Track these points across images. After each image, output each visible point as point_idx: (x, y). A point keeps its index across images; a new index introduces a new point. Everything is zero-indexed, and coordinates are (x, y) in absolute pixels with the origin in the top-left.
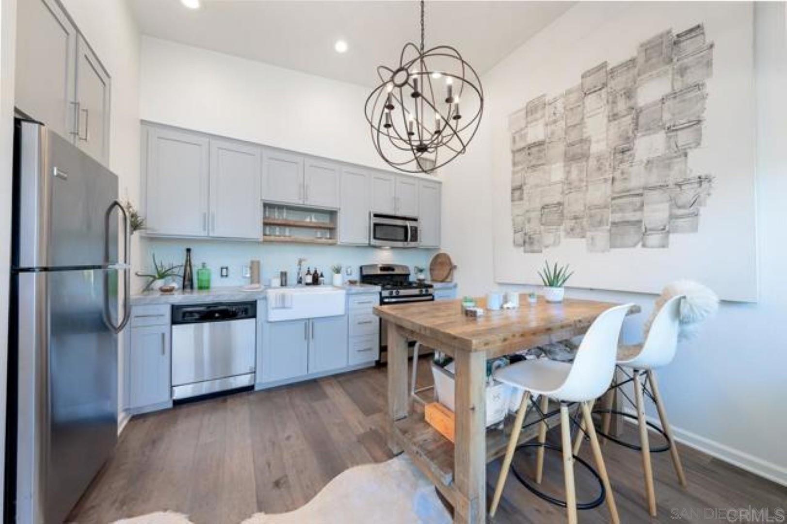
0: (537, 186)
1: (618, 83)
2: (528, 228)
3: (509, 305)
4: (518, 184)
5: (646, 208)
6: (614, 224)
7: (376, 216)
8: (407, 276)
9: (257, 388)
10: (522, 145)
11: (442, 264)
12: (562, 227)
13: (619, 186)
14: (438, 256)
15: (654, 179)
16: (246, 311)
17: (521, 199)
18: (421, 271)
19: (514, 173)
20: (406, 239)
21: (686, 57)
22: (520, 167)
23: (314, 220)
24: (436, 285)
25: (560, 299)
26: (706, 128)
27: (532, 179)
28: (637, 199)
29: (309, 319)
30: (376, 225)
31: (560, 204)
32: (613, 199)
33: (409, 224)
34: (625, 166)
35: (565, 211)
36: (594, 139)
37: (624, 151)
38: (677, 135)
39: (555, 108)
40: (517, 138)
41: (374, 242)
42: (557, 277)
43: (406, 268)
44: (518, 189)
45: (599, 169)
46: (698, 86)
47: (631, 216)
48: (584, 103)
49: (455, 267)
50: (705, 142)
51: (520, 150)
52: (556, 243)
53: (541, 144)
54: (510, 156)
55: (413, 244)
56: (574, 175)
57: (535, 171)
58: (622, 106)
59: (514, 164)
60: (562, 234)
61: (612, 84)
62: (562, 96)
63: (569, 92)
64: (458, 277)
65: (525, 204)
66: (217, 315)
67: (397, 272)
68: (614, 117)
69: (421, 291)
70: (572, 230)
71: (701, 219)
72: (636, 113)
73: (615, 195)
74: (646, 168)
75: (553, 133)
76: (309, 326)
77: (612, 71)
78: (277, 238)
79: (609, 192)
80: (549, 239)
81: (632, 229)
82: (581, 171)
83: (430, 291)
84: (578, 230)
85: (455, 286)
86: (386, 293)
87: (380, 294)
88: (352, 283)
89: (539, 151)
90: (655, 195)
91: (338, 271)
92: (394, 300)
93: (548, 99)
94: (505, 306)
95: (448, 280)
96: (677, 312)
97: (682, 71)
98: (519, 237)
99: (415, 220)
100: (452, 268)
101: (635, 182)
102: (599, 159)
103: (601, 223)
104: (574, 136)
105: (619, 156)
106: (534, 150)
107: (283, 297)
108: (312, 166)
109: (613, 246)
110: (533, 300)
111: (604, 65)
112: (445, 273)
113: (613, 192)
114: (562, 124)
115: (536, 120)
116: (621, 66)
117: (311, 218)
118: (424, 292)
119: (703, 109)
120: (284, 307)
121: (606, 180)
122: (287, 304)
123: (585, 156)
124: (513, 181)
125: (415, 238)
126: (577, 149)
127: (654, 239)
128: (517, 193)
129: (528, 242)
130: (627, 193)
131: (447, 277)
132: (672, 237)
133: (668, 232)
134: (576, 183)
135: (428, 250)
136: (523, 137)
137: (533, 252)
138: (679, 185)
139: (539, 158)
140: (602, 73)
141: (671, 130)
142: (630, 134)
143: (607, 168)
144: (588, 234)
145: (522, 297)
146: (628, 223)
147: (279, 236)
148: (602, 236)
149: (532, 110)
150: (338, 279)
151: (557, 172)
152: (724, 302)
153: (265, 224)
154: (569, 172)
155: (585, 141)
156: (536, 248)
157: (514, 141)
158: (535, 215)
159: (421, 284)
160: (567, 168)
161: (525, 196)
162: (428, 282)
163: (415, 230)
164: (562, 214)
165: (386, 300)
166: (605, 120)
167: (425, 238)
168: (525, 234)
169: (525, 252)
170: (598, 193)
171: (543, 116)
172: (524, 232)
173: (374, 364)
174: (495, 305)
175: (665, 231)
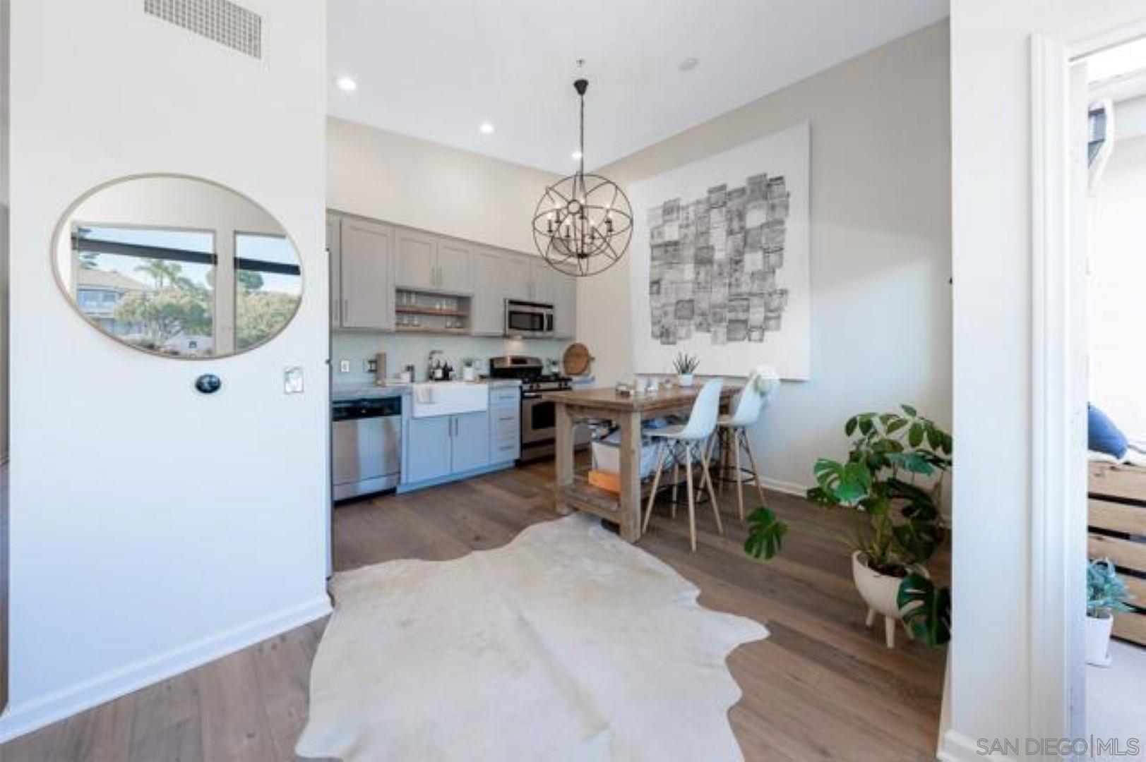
0: (672, 283)
1: (734, 204)
2: (664, 321)
3: (652, 388)
4: (656, 277)
5: (752, 310)
6: (731, 321)
7: (512, 302)
8: (539, 369)
9: (400, 490)
10: (659, 241)
11: (578, 355)
12: (692, 322)
13: (734, 290)
14: (573, 346)
15: (755, 288)
16: (391, 407)
17: (658, 292)
18: (554, 363)
19: (653, 267)
20: (541, 328)
21: (775, 198)
22: (657, 263)
23: (444, 307)
24: (575, 379)
25: (689, 384)
26: (786, 254)
27: (669, 276)
28: (745, 303)
29: (451, 415)
30: (511, 313)
31: (691, 301)
32: (731, 301)
33: (545, 311)
34: (738, 274)
35: (695, 308)
36: (716, 247)
37: (737, 262)
38: (769, 256)
39: (688, 213)
40: (656, 235)
41: (508, 331)
42: (687, 367)
43: (538, 360)
44: (656, 283)
45: (720, 274)
46: (781, 222)
47: (742, 316)
48: (709, 215)
49: (593, 359)
50: (785, 264)
51: (659, 246)
52: (688, 336)
53: (676, 243)
54: (649, 250)
55: (549, 334)
56: (702, 277)
57: (671, 268)
58: (736, 225)
59: (653, 259)
60: (693, 328)
61: (729, 204)
62: (693, 204)
63: (698, 202)
64: (595, 369)
65: (662, 299)
66: (364, 411)
67: (530, 364)
68: (731, 232)
69: (561, 385)
70: (701, 324)
71: (783, 321)
72: (745, 231)
73: (733, 297)
74: (751, 279)
75: (686, 236)
76: (453, 422)
77: (730, 194)
78: (405, 328)
79: (727, 295)
80: (682, 332)
81: (741, 326)
82: (707, 273)
83: (570, 384)
84: (705, 326)
85: (593, 379)
86: (526, 387)
87: (521, 387)
88: (482, 377)
89: (675, 250)
90: (755, 301)
91: (469, 364)
92: (533, 394)
93: (683, 203)
94: (649, 389)
95: (586, 372)
96: (756, 388)
97: (773, 207)
98: (657, 330)
99: (550, 307)
100: (590, 359)
101: (744, 289)
102: (720, 265)
103: (721, 320)
104: (702, 243)
105: (734, 266)
106: (670, 249)
107: (430, 392)
108: (445, 247)
109: (729, 339)
110: (669, 386)
111: (723, 187)
112: (583, 365)
113: (730, 295)
114: (692, 229)
115: (671, 220)
116: (736, 191)
117: (441, 305)
118: (563, 386)
119: (783, 241)
120: (431, 402)
121: (725, 284)
122: (435, 399)
123: (710, 261)
124: (651, 274)
125: (550, 328)
126: (704, 254)
127: (755, 335)
128: (655, 288)
129: (665, 335)
130: (738, 297)
131: (584, 370)
132: (767, 334)
133: (763, 330)
134: (703, 284)
135: (561, 340)
136: (660, 234)
137: (669, 343)
138: (770, 295)
139: (674, 257)
140: (722, 193)
141: (766, 252)
142: (741, 248)
143: (726, 274)
144: (712, 329)
145: (661, 384)
146: (738, 321)
147: (407, 325)
148: (722, 330)
149: (670, 209)
150: (469, 373)
151: (689, 271)
152: (782, 381)
153: (398, 312)
154: (698, 274)
155: (711, 248)
156: (671, 339)
157: (652, 236)
158: (671, 309)
159: (557, 377)
160: (697, 270)
161: (663, 291)
162: (563, 374)
163: (551, 318)
164: (693, 312)
165: (527, 394)
166: (724, 233)
167: (560, 327)
168: (663, 327)
169: (663, 343)
170: (719, 294)
171: (678, 218)
172: (661, 324)
173: (512, 465)
174: (641, 388)
175: (763, 329)
